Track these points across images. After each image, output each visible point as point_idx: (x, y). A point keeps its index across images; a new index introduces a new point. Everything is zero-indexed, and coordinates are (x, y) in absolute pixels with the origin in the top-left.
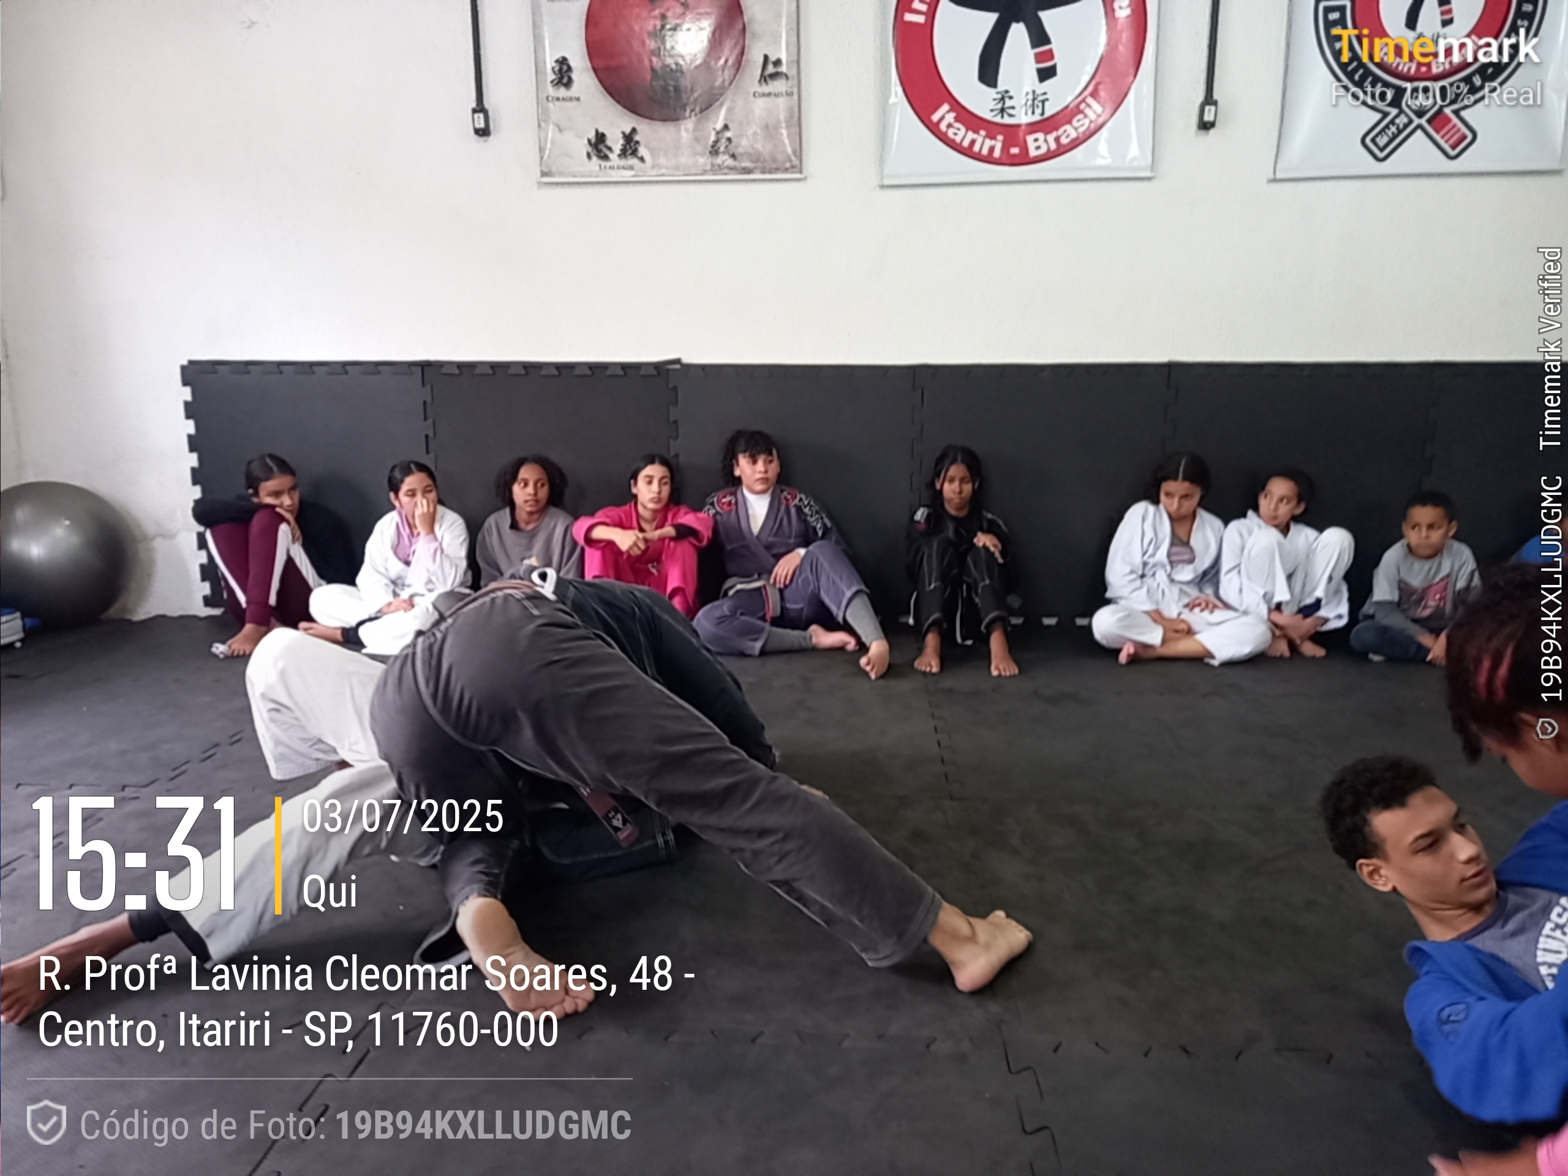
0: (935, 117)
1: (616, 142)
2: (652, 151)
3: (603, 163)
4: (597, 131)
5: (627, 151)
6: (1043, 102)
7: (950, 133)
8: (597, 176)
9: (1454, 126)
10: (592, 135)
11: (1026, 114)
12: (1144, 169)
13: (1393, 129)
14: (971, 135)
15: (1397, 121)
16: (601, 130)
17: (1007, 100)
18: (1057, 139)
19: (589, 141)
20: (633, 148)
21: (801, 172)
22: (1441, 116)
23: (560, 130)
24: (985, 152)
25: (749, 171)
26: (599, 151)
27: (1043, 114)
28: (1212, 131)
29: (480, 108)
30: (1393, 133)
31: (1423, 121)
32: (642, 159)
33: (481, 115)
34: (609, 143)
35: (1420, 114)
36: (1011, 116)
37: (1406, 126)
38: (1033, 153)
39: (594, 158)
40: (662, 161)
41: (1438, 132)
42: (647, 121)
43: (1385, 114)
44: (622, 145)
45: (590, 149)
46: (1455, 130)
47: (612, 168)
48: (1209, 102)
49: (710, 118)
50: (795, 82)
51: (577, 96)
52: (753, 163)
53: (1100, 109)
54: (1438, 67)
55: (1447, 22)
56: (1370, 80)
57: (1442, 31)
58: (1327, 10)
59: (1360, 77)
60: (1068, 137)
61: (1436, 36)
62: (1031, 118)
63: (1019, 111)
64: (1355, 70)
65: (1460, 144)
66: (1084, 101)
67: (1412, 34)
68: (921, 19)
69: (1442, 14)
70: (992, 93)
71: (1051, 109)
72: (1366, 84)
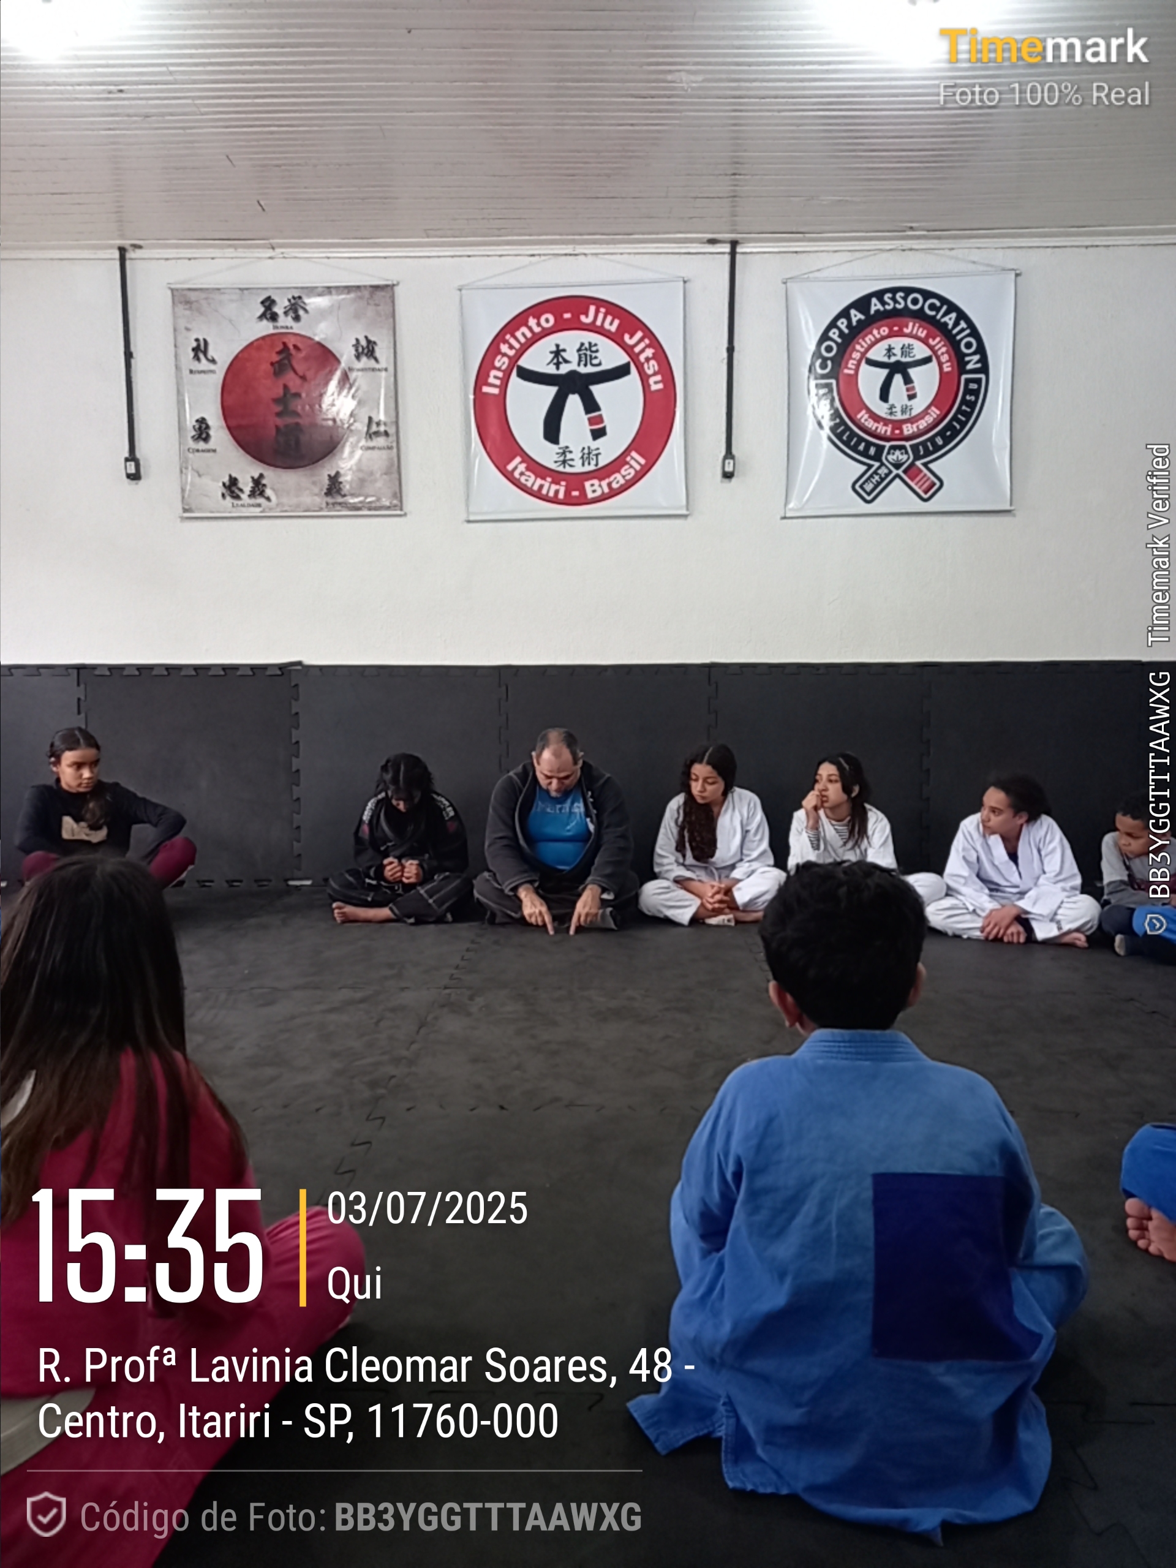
0: (510, 467)
1: (246, 486)
2: (276, 492)
3: (236, 502)
4: (230, 476)
5: (256, 492)
6: (597, 455)
7: (523, 479)
8: (230, 512)
9: (925, 475)
10: (226, 480)
11: (583, 464)
12: (680, 508)
13: (877, 478)
14: (539, 482)
15: (880, 472)
16: (234, 475)
17: (568, 454)
18: (609, 485)
19: (224, 484)
20: (261, 490)
21: (401, 509)
22: (913, 469)
23: (200, 476)
24: (551, 494)
25: (359, 509)
26: (232, 492)
27: (597, 465)
28: (734, 480)
29: (132, 457)
30: (877, 481)
31: (900, 472)
32: (268, 499)
33: (133, 464)
34: (240, 485)
35: (897, 466)
36: (571, 466)
37: (887, 475)
38: (590, 495)
39: (228, 498)
40: (285, 500)
41: (912, 479)
42: (272, 468)
43: (870, 466)
44: (252, 487)
45: (224, 491)
46: (925, 479)
47: (243, 506)
48: (729, 456)
49: (323, 467)
50: (394, 438)
51: (214, 448)
52: (361, 502)
53: (643, 461)
54: (908, 431)
55: (912, 397)
56: (855, 440)
57: (909, 403)
58: (817, 386)
59: (848, 437)
60: (618, 482)
61: (904, 407)
62: (588, 468)
63: (578, 463)
64: (843, 432)
65: (932, 488)
66: (629, 454)
67: (886, 406)
68: (496, 391)
69: (908, 390)
70: (555, 448)
71: (603, 461)
72: (852, 443)
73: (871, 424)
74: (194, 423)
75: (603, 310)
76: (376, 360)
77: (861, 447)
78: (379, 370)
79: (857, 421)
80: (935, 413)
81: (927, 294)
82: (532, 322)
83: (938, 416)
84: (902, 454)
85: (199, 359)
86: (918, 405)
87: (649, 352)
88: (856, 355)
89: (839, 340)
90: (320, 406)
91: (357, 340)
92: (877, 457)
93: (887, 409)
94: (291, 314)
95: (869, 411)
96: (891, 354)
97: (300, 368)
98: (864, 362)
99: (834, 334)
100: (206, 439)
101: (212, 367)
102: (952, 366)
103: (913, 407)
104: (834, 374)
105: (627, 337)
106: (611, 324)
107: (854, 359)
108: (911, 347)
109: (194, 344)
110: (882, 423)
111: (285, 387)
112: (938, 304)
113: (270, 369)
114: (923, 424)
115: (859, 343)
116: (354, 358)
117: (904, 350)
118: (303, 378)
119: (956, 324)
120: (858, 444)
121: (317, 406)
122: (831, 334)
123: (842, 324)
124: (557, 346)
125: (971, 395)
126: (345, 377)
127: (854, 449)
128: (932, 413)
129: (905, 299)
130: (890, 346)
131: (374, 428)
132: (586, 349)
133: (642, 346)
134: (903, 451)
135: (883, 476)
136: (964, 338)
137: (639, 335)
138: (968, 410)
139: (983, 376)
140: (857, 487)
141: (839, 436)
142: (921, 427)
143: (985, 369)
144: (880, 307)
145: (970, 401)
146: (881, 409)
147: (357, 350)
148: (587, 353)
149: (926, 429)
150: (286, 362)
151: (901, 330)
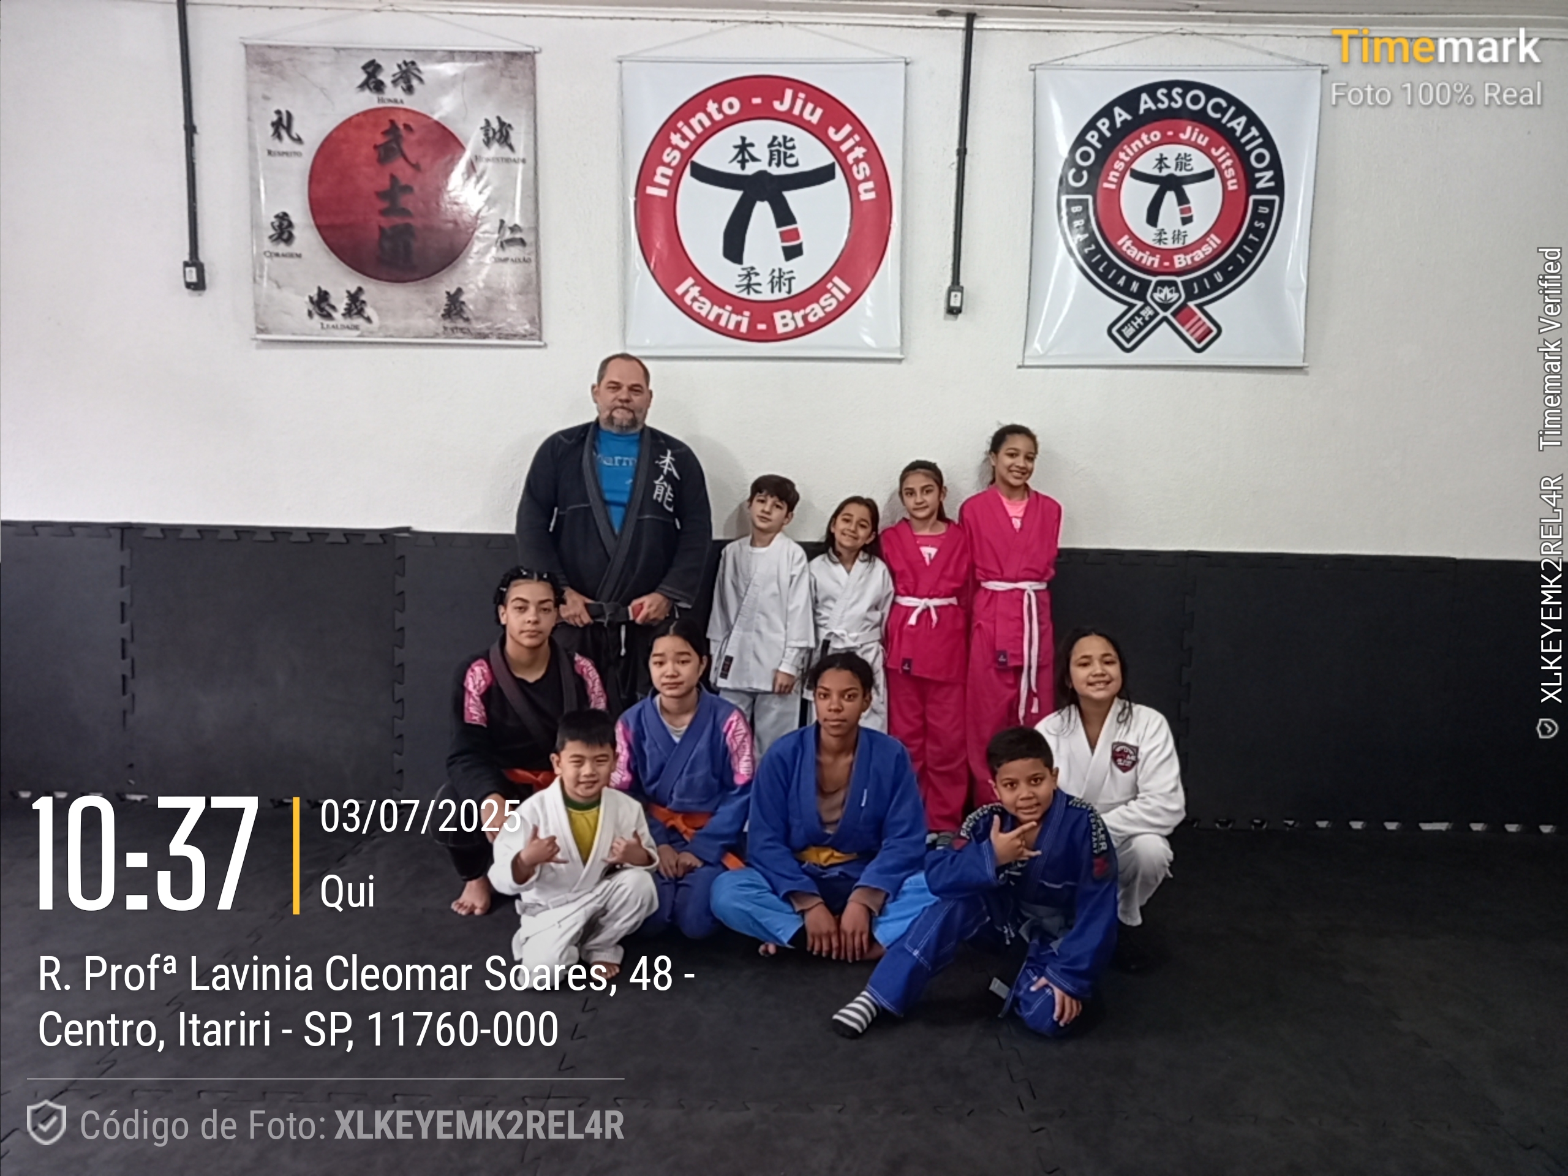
0: (680, 290)
1: (340, 302)
2: (379, 311)
3: (326, 322)
4: (319, 289)
5: (352, 310)
6: (790, 280)
7: (695, 306)
8: (318, 335)
9: (1200, 319)
10: (314, 293)
11: (772, 291)
12: (893, 350)
14: (716, 310)
15: (1143, 313)
16: (324, 288)
17: (753, 276)
18: (805, 318)
19: (311, 299)
20: (359, 308)
21: (540, 339)
22: (1185, 311)
23: (279, 287)
24: (731, 326)
25: (485, 336)
26: (322, 309)
27: (789, 292)
28: (960, 316)
29: (194, 261)
30: (1139, 325)
31: (1168, 314)
32: (368, 320)
33: (194, 270)
34: (332, 301)
35: (1165, 306)
36: (756, 292)
37: (1152, 318)
38: (781, 330)
39: (316, 317)
40: (390, 322)
41: (1183, 325)
42: (374, 281)
43: (1131, 306)
44: (347, 304)
45: (311, 307)
46: (1200, 323)
47: (335, 327)
48: (956, 288)
49: (441, 281)
50: (533, 249)
51: (298, 252)
52: (488, 328)
53: (847, 290)
54: (1180, 263)
55: (1186, 221)
56: (1114, 272)
57: (1183, 228)
58: (1070, 203)
59: (1105, 269)
60: (815, 315)
61: (1177, 233)
62: (777, 296)
63: (765, 288)
64: (1099, 262)
65: (1206, 337)
66: (830, 280)
67: (1153, 230)
68: (663, 193)
69: (1182, 211)
70: (737, 269)
71: (798, 288)
72: (1110, 277)
73: (1134, 253)
74: (273, 220)
75: (802, 95)
76: (511, 147)
78: (515, 161)
79: (1117, 249)
80: (1215, 242)
81: (1211, 92)
82: (712, 107)
83: (1218, 245)
84: (1171, 292)
85: (280, 137)
86: (1194, 232)
87: (860, 152)
88: (1119, 165)
89: (1099, 146)
90: (438, 204)
91: (487, 122)
92: (1141, 295)
93: (1155, 234)
94: (402, 84)
95: (1133, 236)
96: (1163, 165)
97: (412, 154)
98: (1128, 173)
99: (1092, 137)
100: (289, 240)
101: (297, 147)
102: (1238, 183)
103: (1188, 233)
104: (1091, 188)
105: (831, 131)
106: (812, 113)
107: (1117, 170)
108: (1188, 158)
109: (275, 118)
110: (1148, 253)
111: (393, 178)
112: (1224, 104)
113: (374, 154)
114: (1199, 255)
115: (1124, 151)
116: (483, 145)
117: (1179, 161)
118: (416, 167)
119: (1246, 130)
120: (1117, 277)
121: (434, 205)
122: (1088, 137)
123: (1103, 125)
124: (743, 139)
125: (1260, 221)
126: (472, 167)
127: (1113, 283)
128: (1212, 242)
129: (1183, 96)
130: (1161, 155)
131: (508, 235)
132: (779, 145)
133: (850, 143)
134: (1173, 288)
135: (1147, 319)
136: (1255, 148)
137: (847, 129)
138: (1257, 239)
139: (1276, 198)
140: (1114, 331)
141: (1094, 267)
142: (1197, 259)
143: (1278, 188)
144: (1151, 105)
145: (1260, 227)
146: (1148, 235)
147: (486, 135)
148: (780, 150)
149: (1203, 262)
150: (394, 145)
151: (1176, 135)
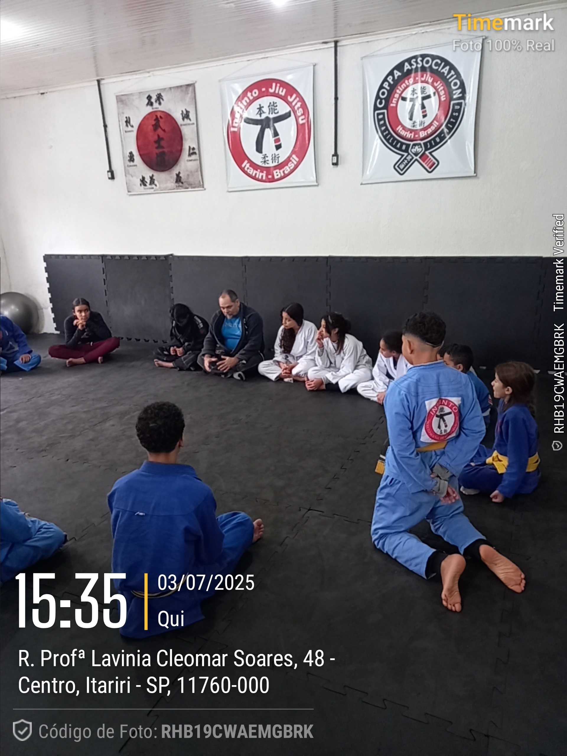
0: (243, 166)
1: (148, 180)
2: (158, 181)
3: (145, 187)
5: (151, 182)
6: (278, 158)
7: (248, 171)
8: (144, 192)
9: (430, 159)
10: (141, 178)
11: (273, 162)
12: (313, 182)
13: (406, 161)
14: (255, 172)
15: (407, 158)
16: (143, 176)
17: (266, 158)
18: (284, 172)
19: (141, 180)
20: (153, 181)
21: (203, 187)
22: (424, 156)
23: (132, 177)
24: (260, 177)
25: (187, 188)
26: (143, 183)
27: (278, 162)
28: (339, 166)
29: (110, 170)
30: (406, 163)
31: (418, 158)
32: (156, 185)
33: (111, 173)
34: (146, 180)
35: (416, 154)
36: (268, 163)
37: (411, 160)
38: (276, 177)
39: (142, 186)
40: (161, 186)
41: (424, 161)
42: (156, 172)
43: (403, 156)
45: (141, 183)
46: (430, 161)
47: (147, 189)
48: (335, 154)
49: (174, 170)
50: (199, 155)
51: (136, 164)
52: (188, 185)
53: (297, 159)
54: (422, 135)
55: (425, 116)
56: (395, 142)
57: (423, 120)
58: (378, 114)
59: (392, 141)
60: (287, 170)
61: (421, 122)
62: (274, 164)
63: (270, 162)
64: (390, 138)
65: (433, 166)
66: (291, 156)
67: (411, 122)
68: (236, 129)
69: (423, 112)
70: (261, 155)
71: (281, 160)
72: (394, 144)
73: (403, 133)
74: (129, 154)
75: (278, 85)
76: (190, 119)
77: (398, 146)
78: (191, 124)
79: (397, 132)
80: (436, 124)
81: (434, 57)
82: (249, 94)
83: (437, 126)
84: (419, 148)
85: (128, 126)
86: (428, 121)
87: (299, 104)
88: (397, 96)
89: (388, 88)
91: (182, 111)
92: (406, 151)
93: (412, 124)
94: (158, 102)
95: (403, 126)
96: (414, 93)
97: (163, 126)
98: (400, 99)
99: (386, 85)
100: (133, 161)
101: (132, 129)
102: (446, 97)
103: (425, 122)
104: (386, 107)
105: (289, 98)
106: (282, 91)
107: (396, 98)
108: (425, 88)
109: (125, 119)
110: (409, 132)
111: (158, 136)
112: (439, 62)
113: (152, 128)
114: (430, 131)
115: (398, 89)
116: (182, 120)
117: (421, 90)
118: (164, 131)
119: (449, 72)
120: (397, 144)
122: (384, 85)
123: (390, 79)
124: (260, 105)
125: (456, 112)
127: (395, 147)
128: (435, 125)
129: (422, 61)
130: (414, 89)
131: (191, 151)
132: (272, 106)
133: (296, 101)
134: (420, 146)
136: (453, 80)
137: (294, 96)
138: (454, 121)
139: (462, 101)
140: (396, 167)
141: (388, 141)
142: (429, 133)
143: (464, 97)
144: (409, 67)
145: (456, 115)
146: (408, 124)
147: (182, 116)
148: (273, 107)
149: (431, 133)
150: (158, 124)
151: (420, 79)
